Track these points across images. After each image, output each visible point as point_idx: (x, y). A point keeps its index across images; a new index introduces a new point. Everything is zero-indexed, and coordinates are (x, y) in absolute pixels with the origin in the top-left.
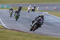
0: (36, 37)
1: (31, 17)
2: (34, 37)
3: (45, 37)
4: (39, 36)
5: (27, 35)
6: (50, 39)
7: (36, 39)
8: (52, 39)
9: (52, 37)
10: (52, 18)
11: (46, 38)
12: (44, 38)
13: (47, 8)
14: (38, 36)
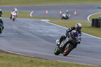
0: (30, 62)
1: (20, 28)
2: (25, 62)
3: (44, 61)
4: (35, 59)
5: (14, 58)
6: (52, 65)
7: (29, 65)
8: (56, 65)
9: (57, 62)
10: (56, 30)
11: (45, 64)
12: (42, 63)
13: (47, 12)
14: (32, 59)
